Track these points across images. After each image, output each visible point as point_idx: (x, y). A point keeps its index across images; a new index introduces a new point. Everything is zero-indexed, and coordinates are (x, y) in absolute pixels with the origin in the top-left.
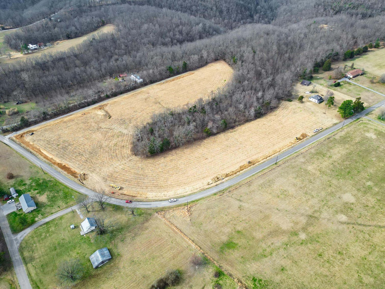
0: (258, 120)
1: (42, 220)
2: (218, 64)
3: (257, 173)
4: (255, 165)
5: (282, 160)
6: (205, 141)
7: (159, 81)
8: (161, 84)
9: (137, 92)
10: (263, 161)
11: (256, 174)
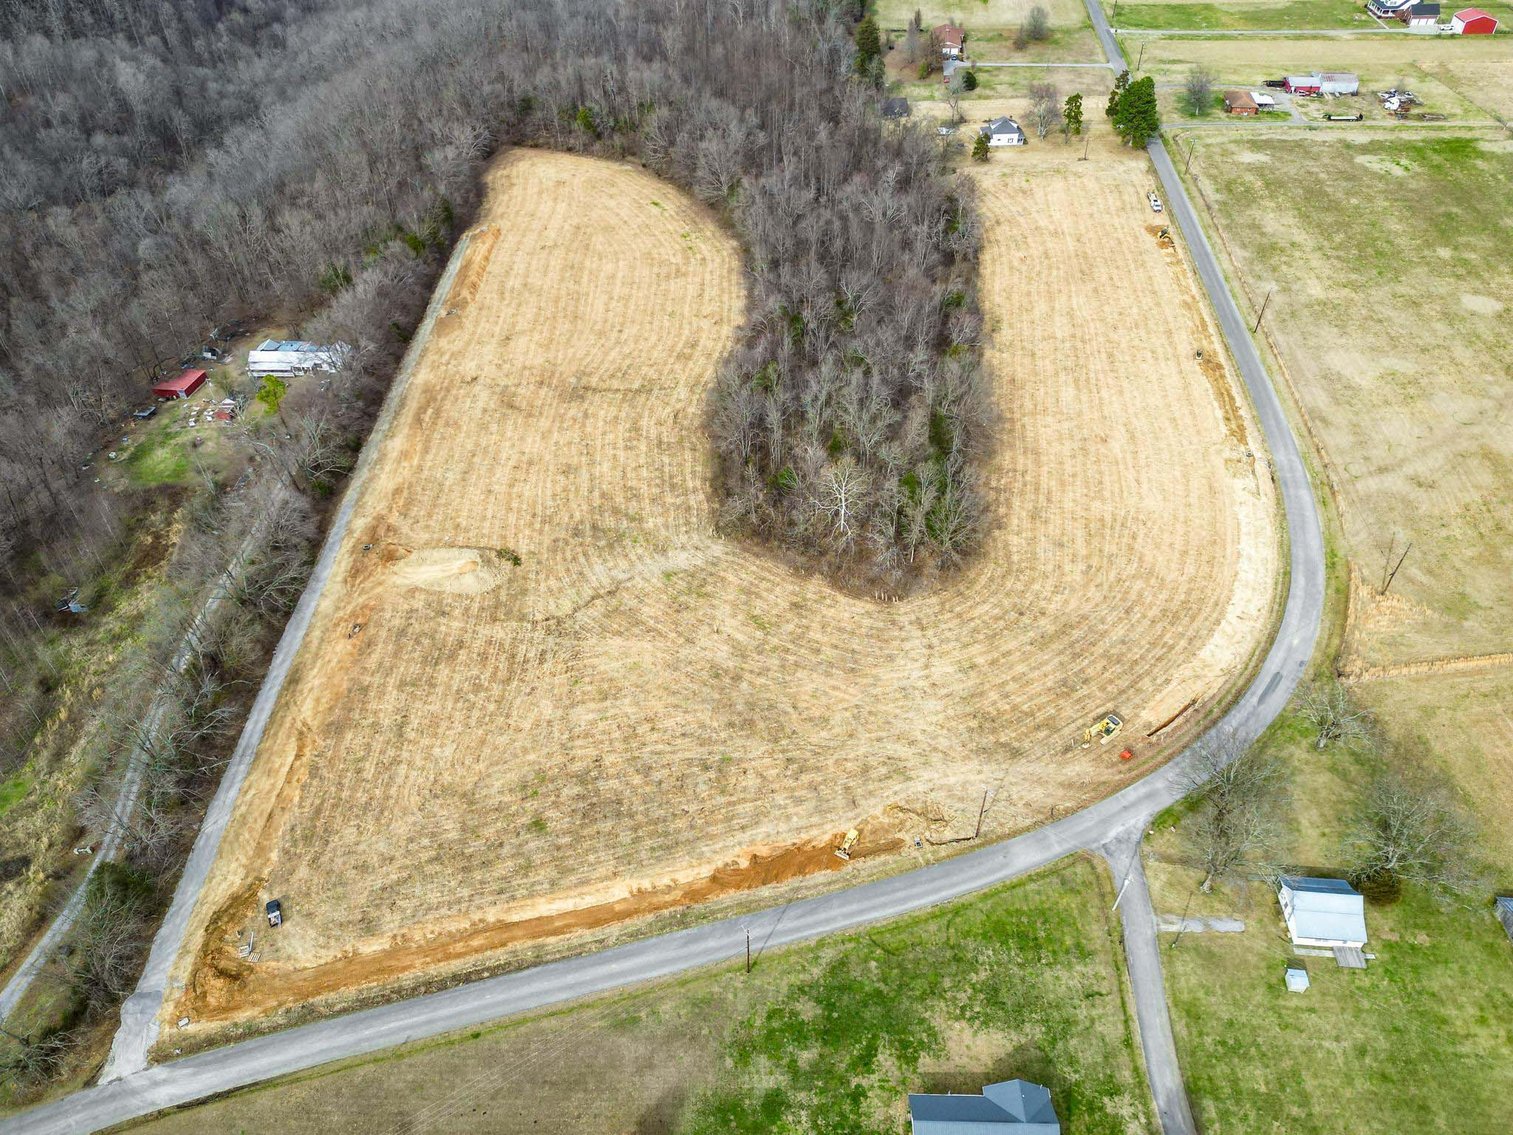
1: (1154, 1106)
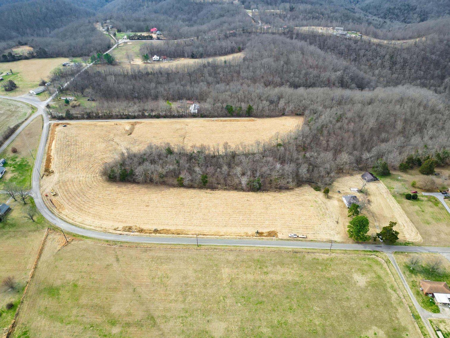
0: (250, 193)
2: (294, 119)
3: (168, 244)
4: (179, 235)
5: (210, 245)
6: (172, 189)
7: (210, 117)
8: (208, 121)
9: (178, 121)
10: (191, 236)
11: (166, 244)
